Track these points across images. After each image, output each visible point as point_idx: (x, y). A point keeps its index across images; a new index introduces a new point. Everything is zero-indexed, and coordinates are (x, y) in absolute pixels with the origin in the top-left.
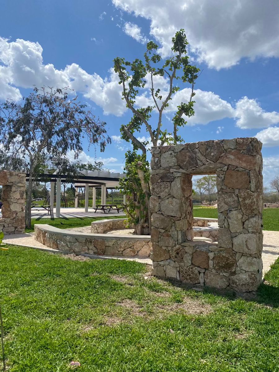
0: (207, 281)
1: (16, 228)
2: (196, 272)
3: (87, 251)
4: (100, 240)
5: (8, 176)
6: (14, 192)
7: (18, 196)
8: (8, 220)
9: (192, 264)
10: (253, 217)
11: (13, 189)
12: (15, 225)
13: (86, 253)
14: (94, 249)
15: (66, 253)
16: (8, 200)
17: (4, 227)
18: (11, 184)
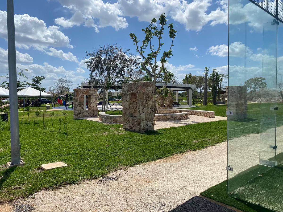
0: (135, 129)
1: (94, 114)
2: (133, 126)
3: (111, 122)
4: (114, 118)
5: (89, 91)
6: (92, 98)
7: (94, 100)
8: (90, 110)
9: (132, 124)
10: (144, 108)
11: (92, 97)
12: (93, 113)
13: (111, 123)
14: (113, 121)
15: (105, 123)
16: (90, 102)
17: (88, 113)
18: (91, 95)
